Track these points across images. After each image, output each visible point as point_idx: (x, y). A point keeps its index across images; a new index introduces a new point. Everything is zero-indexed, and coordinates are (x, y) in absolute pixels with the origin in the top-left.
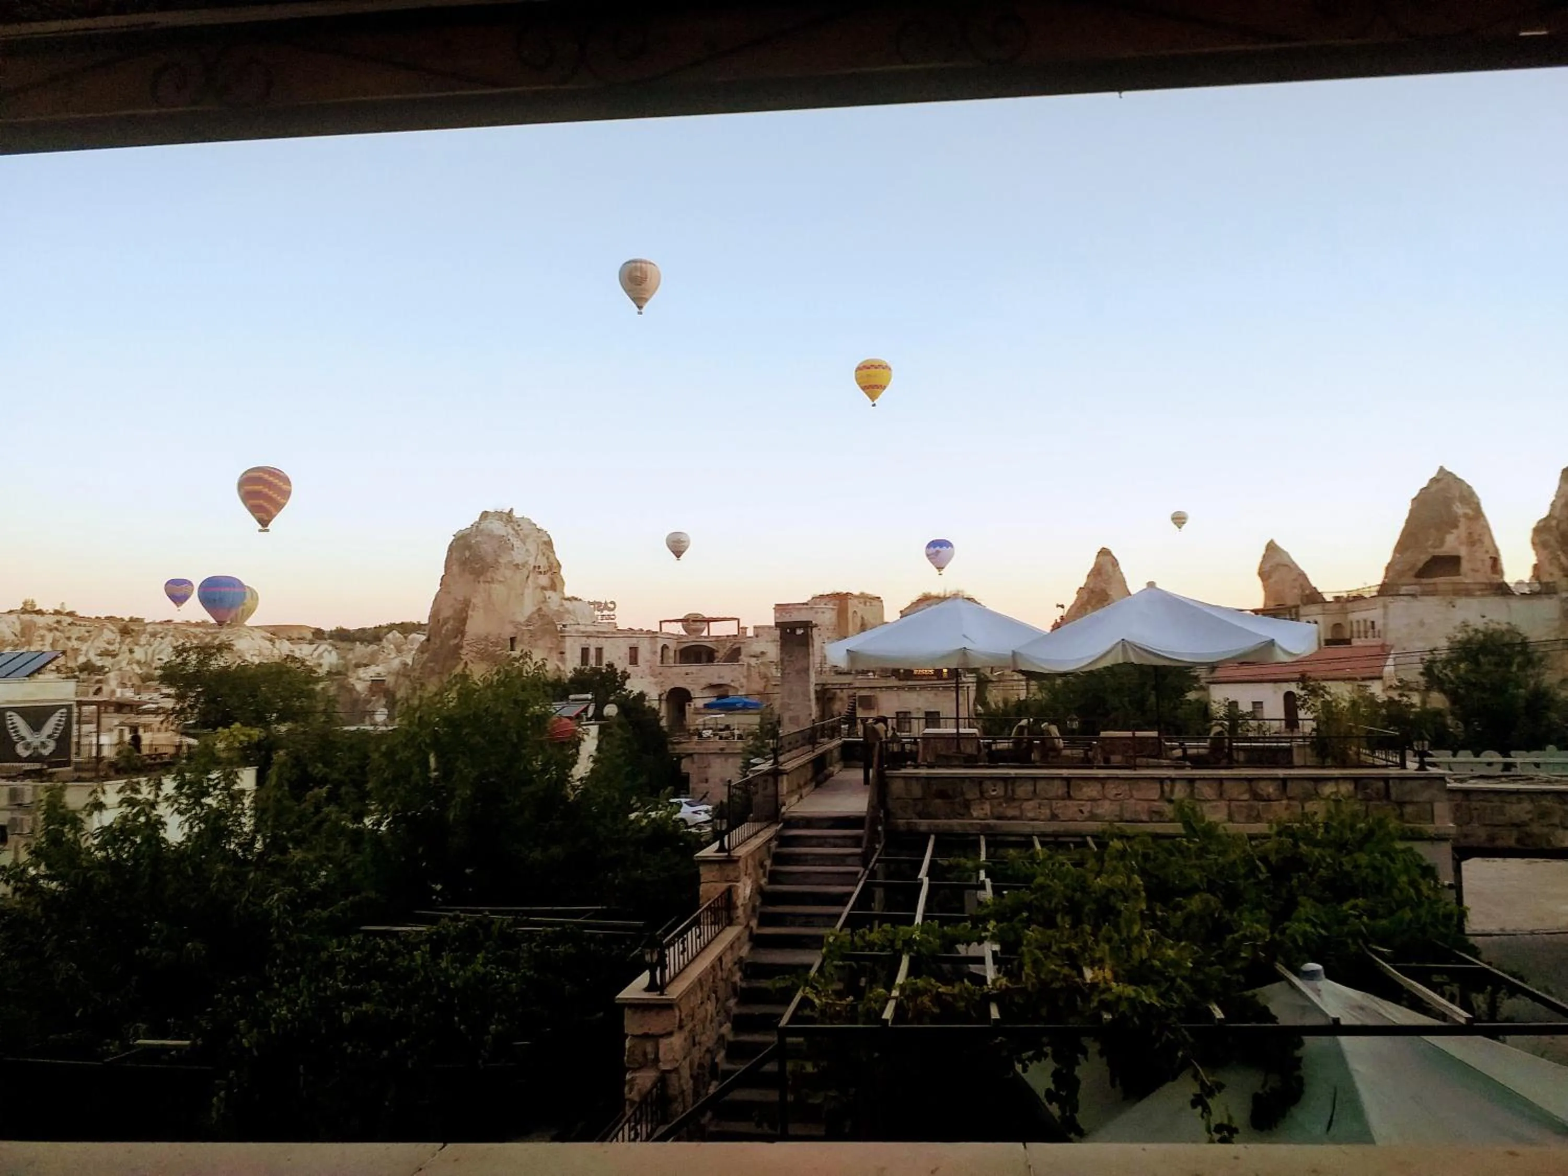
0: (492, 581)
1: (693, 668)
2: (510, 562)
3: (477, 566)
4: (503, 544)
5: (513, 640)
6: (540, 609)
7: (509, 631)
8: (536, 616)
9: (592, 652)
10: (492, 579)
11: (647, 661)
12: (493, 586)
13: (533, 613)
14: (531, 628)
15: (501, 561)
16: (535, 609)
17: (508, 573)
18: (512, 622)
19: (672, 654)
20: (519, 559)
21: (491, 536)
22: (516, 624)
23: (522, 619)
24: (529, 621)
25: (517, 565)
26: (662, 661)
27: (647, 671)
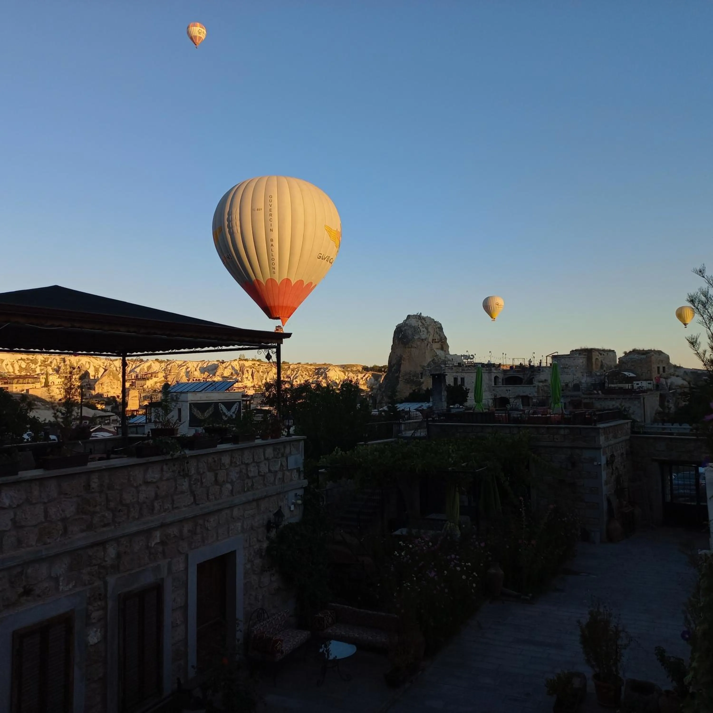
0: (412, 347)
1: (510, 387)
2: (419, 338)
3: (405, 340)
4: (416, 330)
5: (422, 374)
6: (434, 360)
7: (419, 370)
8: (432, 363)
9: (459, 380)
10: (412, 346)
11: (488, 384)
12: (412, 349)
13: (430, 362)
14: (430, 368)
15: (415, 337)
16: (431, 360)
17: (419, 343)
18: (420, 366)
19: (500, 380)
20: (423, 337)
21: (411, 326)
22: (423, 367)
23: (426, 365)
24: (429, 364)
25: (422, 340)
26: (495, 384)
27: (487, 389)
